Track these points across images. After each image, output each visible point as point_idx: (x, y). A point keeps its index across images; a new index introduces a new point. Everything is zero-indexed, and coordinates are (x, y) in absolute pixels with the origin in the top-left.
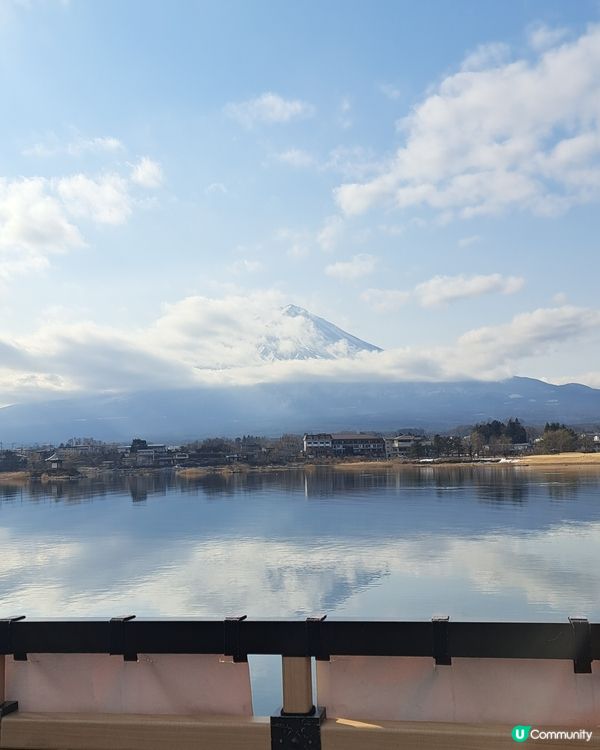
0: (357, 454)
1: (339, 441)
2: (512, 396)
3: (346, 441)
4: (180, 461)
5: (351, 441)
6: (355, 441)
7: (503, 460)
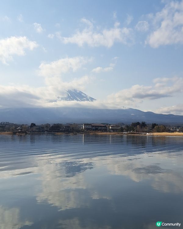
0: (99, 130)
1: (94, 126)
2: (132, 114)
3: (95, 126)
4: (46, 130)
5: (97, 126)
6: (98, 126)
7: (148, 134)
